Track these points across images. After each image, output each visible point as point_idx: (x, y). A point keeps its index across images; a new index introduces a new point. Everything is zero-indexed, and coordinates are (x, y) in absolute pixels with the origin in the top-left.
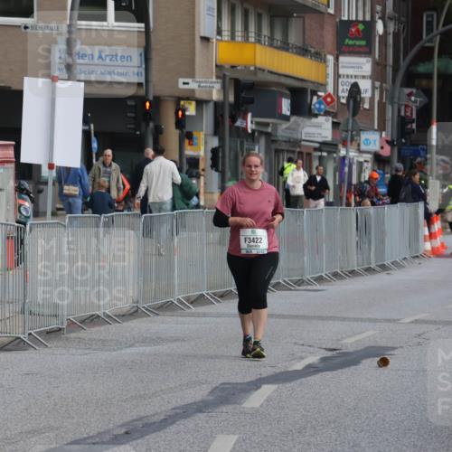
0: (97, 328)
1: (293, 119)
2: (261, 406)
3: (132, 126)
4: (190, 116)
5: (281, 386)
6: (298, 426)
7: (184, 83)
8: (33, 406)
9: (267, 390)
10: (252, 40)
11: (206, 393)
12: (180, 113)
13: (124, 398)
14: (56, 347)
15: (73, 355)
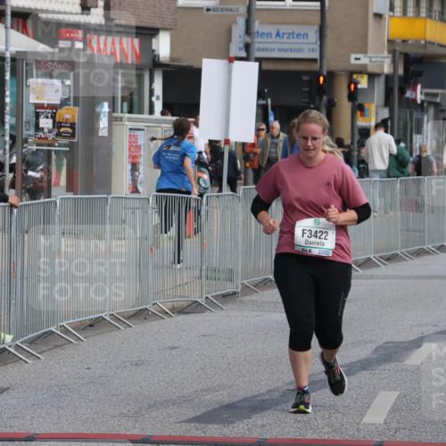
3: (307, 100)
4: (363, 89)
7: (356, 59)
8: (208, 366)
10: (423, 14)
11: (370, 351)
12: (352, 86)
14: (231, 309)
15: (247, 317)
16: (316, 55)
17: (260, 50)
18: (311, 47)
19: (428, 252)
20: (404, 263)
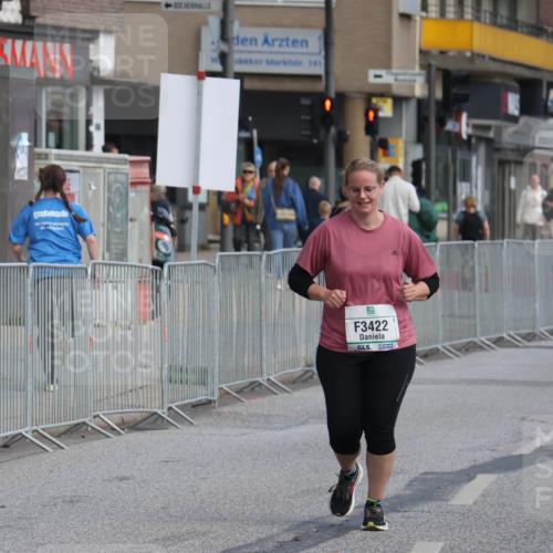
0: (260, 400)
1: (524, 120)
2: (475, 503)
3: (308, 133)
4: (385, 119)
5: (502, 475)
6: (524, 530)
7: (376, 76)
8: (172, 504)
9: (483, 481)
10: (468, 16)
11: (402, 485)
12: (371, 114)
13: (294, 493)
14: (205, 424)
15: (227, 435)
16: (320, 70)
17: (241, 62)
18: (313, 58)
19: (481, 347)
20: (448, 361)
